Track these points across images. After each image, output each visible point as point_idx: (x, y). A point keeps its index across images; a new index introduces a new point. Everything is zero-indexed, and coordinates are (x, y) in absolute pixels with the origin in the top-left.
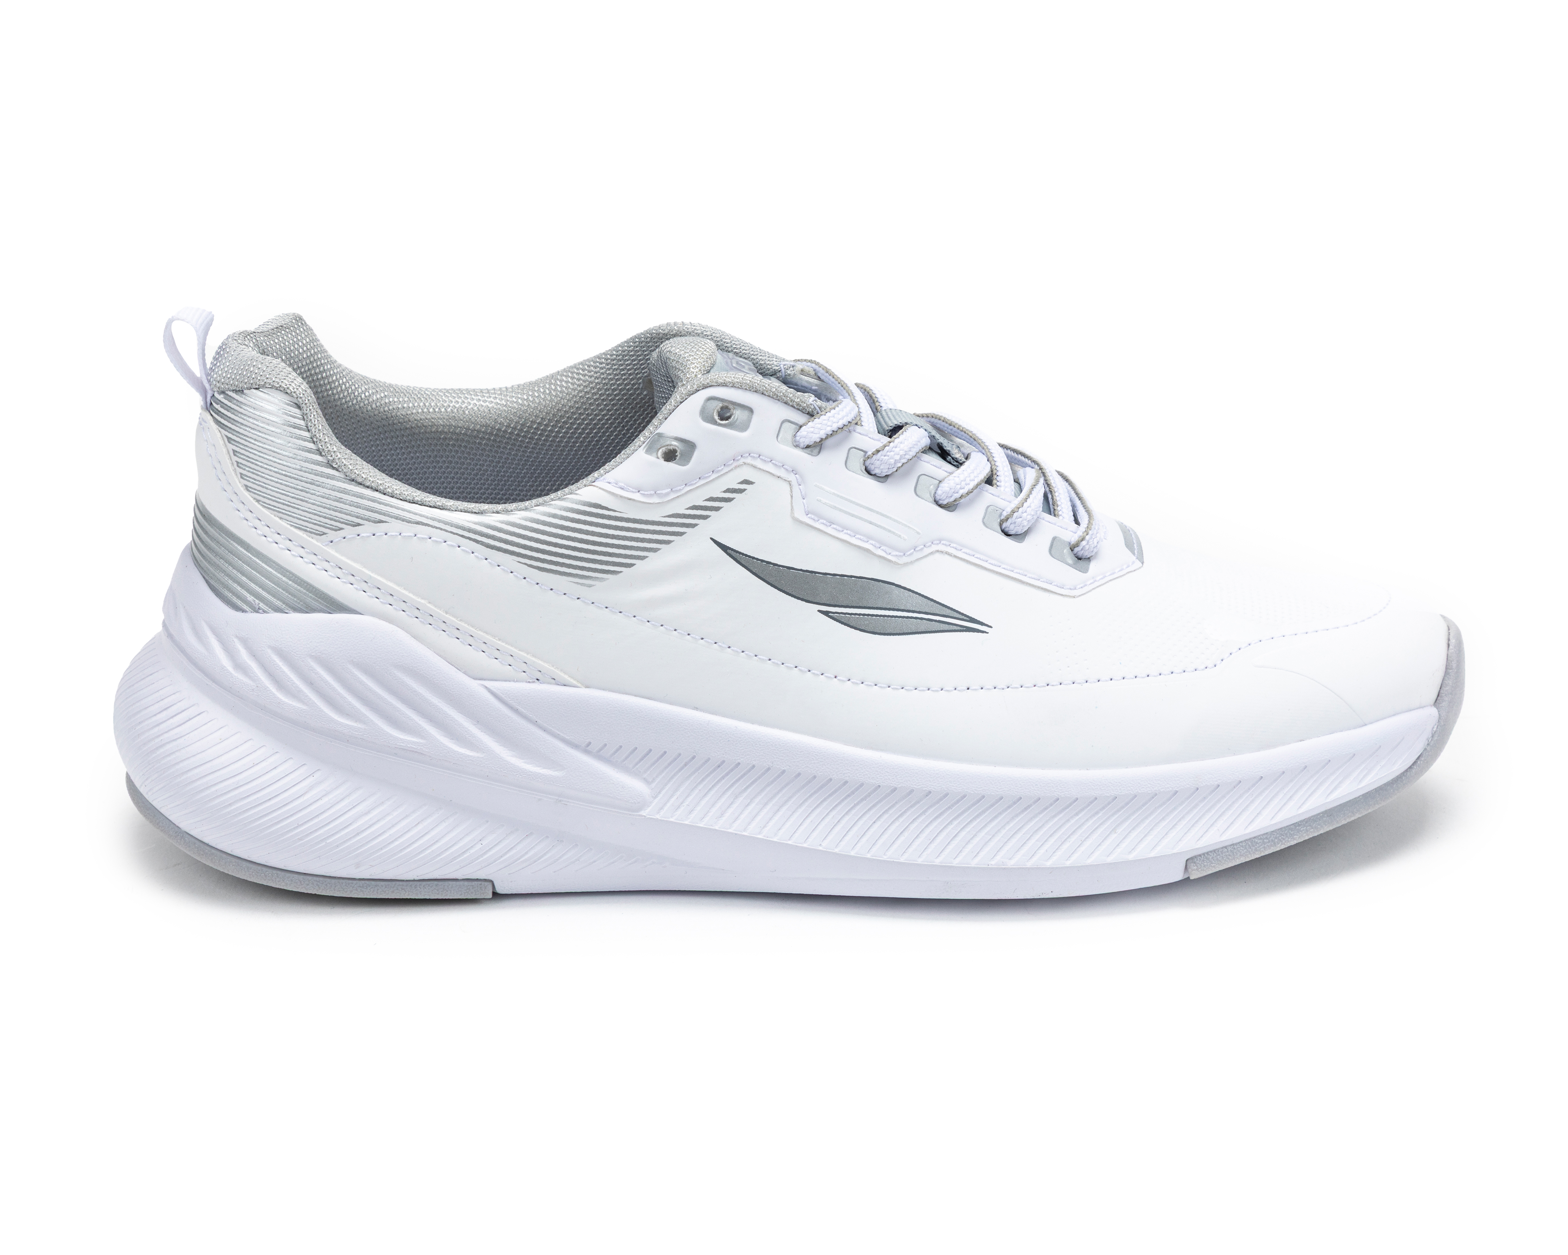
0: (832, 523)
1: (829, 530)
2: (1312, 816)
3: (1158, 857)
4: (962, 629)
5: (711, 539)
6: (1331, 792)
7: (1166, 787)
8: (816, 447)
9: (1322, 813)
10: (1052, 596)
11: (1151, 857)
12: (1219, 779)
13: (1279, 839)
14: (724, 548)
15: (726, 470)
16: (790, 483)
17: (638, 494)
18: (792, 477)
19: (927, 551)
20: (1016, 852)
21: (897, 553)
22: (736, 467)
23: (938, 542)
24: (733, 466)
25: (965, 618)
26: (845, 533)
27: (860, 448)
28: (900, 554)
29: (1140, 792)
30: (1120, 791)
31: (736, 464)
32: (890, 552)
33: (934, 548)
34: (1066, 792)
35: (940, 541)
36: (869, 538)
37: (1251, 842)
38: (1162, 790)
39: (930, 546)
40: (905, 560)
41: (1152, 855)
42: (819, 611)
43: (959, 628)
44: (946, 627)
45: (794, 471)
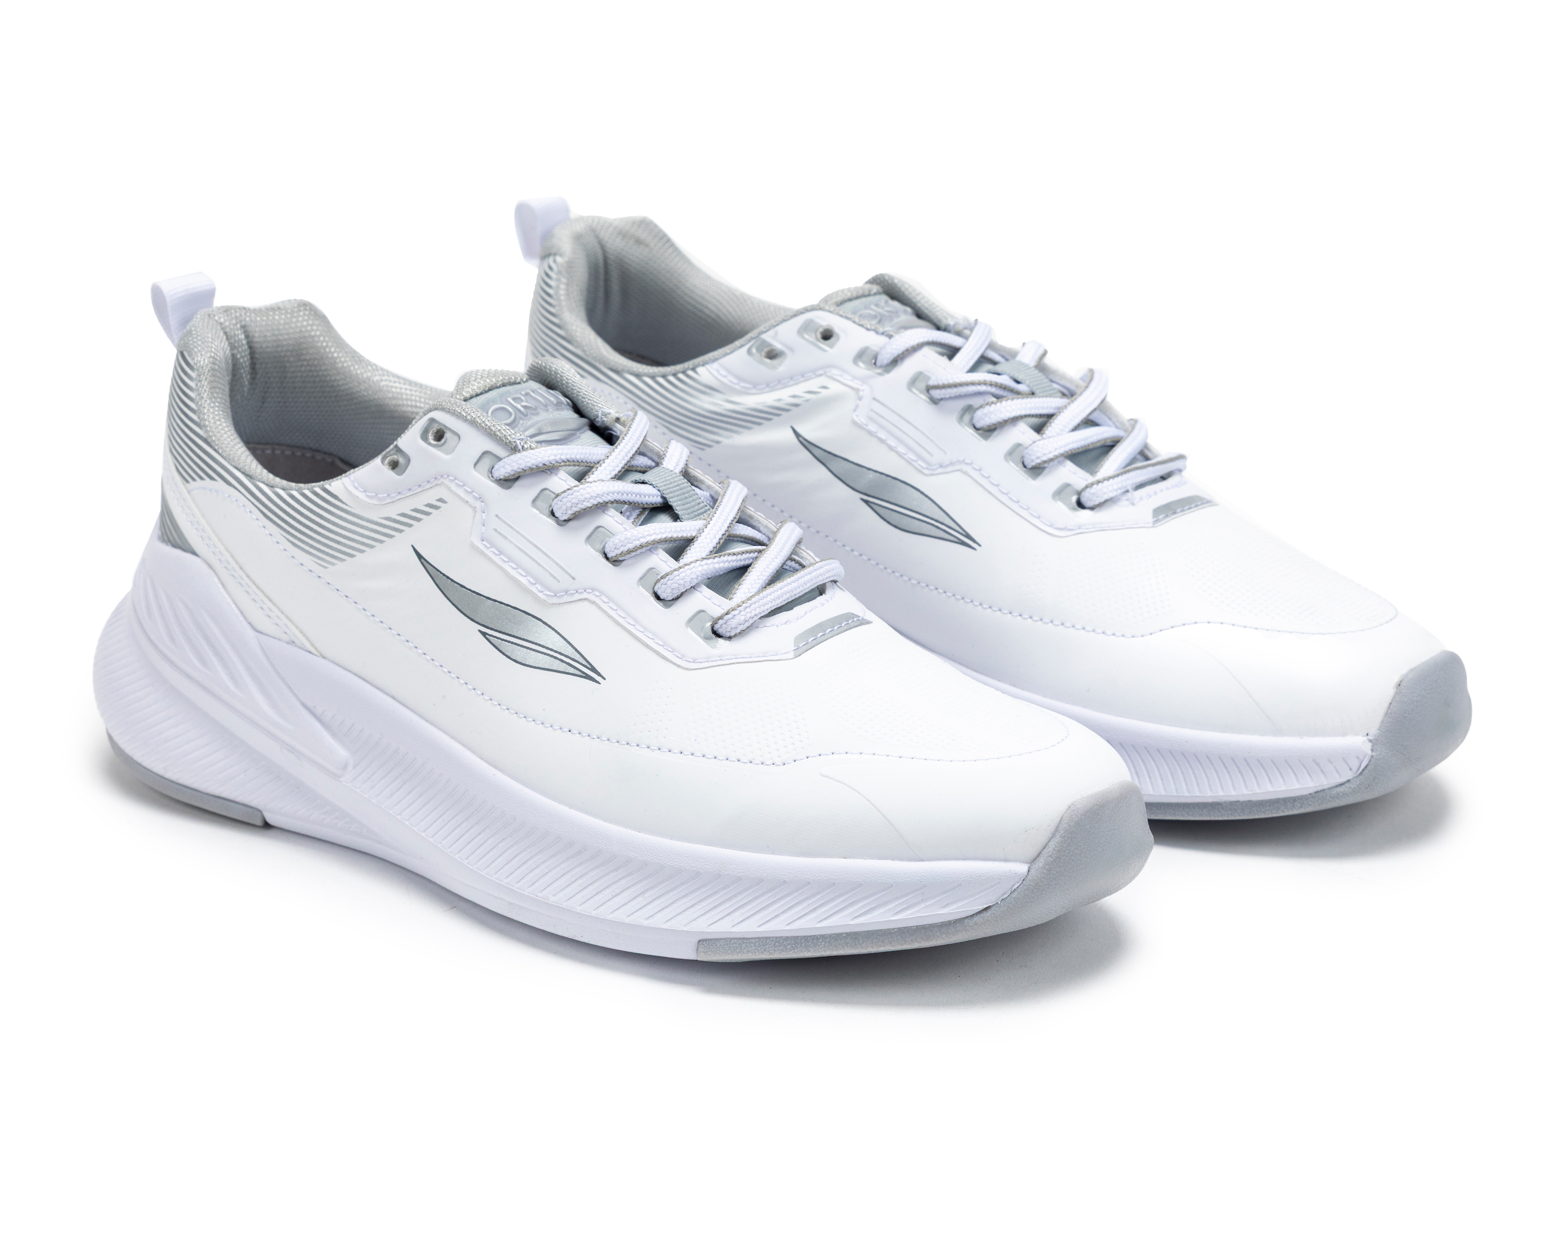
0: (501, 553)
1: (496, 559)
2: (834, 934)
3: (669, 930)
4: (582, 675)
5: (412, 546)
6: (859, 916)
7: (692, 865)
8: (508, 482)
9: (847, 934)
10: (668, 664)
11: (663, 928)
12: (743, 872)
13: (792, 947)
14: (420, 556)
15: (429, 486)
16: (474, 508)
17: (364, 493)
18: (478, 504)
19: (577, 597)
20: (561, 891)
21: (550, 593)
22: (436, 485)
23: (591, 591)
24: (434, 484)
25: (588, 666)
26: (509, 565)
27: (553, 491)
28: (552, 594)
29: (668, 864)
30: (651, 858)
31: (436, 482)
32: (543, 590)
33: (585, 595)
34: (609, 847)
35: (593, 590)
36: (528, 573)
37: (763, 941)
38: (687, 867)
39: (582, 592)
40: (555, 600)
41: (664, 926)
42: (479, 631)
43: (580, 673)
44: (572, 670)
45: (480, 499)
